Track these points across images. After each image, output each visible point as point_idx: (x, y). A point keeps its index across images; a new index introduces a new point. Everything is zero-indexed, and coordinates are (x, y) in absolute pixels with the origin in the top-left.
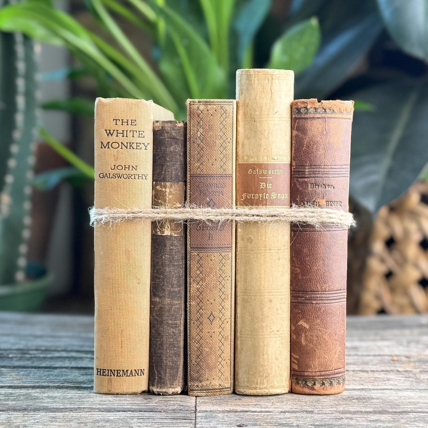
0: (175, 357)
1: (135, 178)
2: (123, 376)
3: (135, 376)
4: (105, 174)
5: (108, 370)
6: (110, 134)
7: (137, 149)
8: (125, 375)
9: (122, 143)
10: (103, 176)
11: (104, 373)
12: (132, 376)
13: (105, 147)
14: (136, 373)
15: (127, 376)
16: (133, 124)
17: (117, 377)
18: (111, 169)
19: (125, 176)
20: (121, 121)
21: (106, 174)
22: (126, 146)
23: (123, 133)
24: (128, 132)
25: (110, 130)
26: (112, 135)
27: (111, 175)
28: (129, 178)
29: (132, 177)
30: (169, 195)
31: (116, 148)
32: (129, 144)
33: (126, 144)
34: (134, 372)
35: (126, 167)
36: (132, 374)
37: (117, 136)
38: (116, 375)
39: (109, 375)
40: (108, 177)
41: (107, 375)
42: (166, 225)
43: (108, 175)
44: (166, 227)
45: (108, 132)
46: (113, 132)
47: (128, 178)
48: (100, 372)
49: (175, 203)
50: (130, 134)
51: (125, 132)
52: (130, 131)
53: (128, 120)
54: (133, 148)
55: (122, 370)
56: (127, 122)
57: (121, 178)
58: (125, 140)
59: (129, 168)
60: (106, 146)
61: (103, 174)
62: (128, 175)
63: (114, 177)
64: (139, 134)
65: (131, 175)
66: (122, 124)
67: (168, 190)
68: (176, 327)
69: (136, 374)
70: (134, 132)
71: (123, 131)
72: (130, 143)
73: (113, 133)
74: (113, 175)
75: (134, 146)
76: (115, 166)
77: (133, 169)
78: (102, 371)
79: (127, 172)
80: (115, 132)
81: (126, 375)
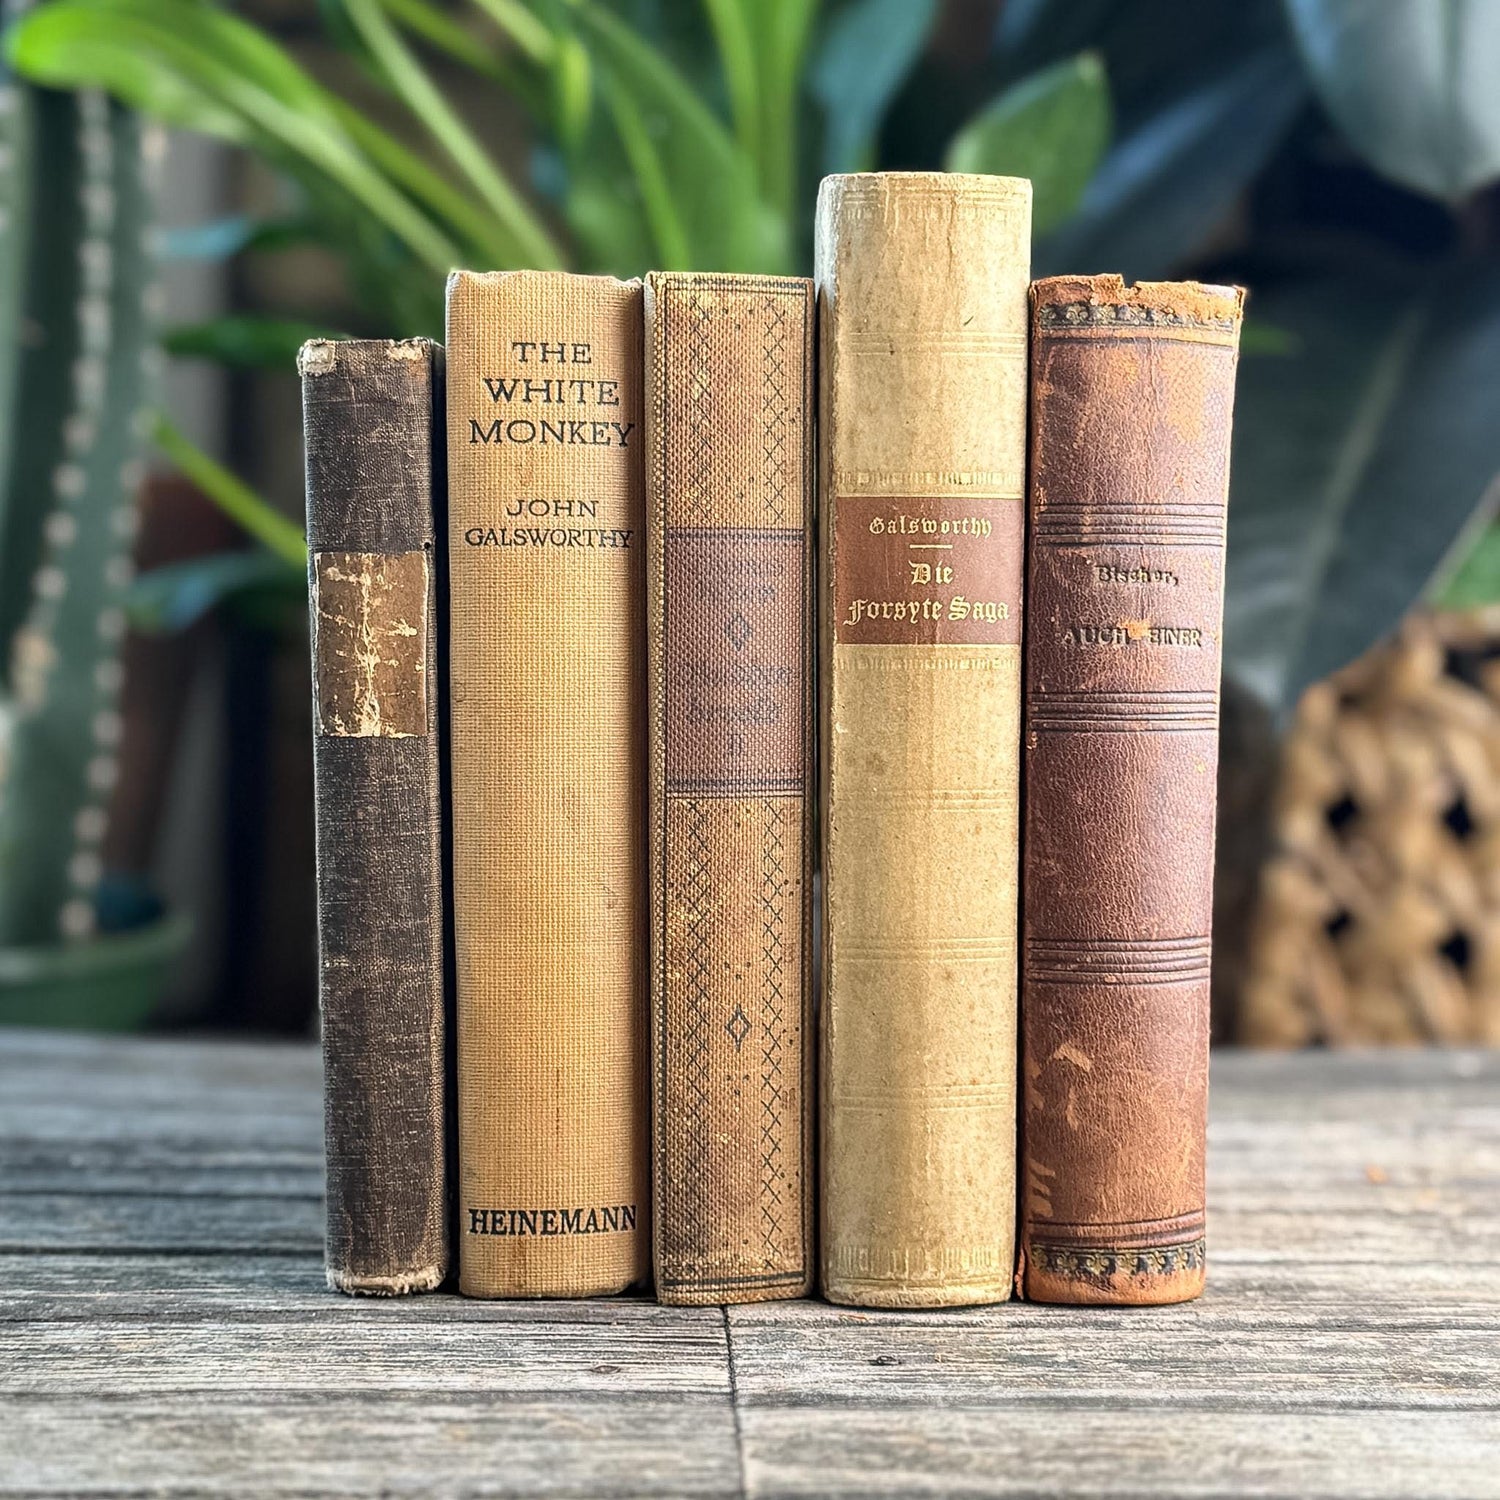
0: (415, 1160)
1: (590, 544)
2: (563, 1232)
3: (605, 1229)
4: (486, 532)
5: (513, 1213)
6: (502, 394)
7: (595, 442)
8: (570, 1226)
9: (543, 423)
10: (481, 538)
11: (498, 1225)
12: (597, 1230)
13: (486, 440)
14: (608, 1221)
15: (578, 1231)
16: (580, 357)
17: (544, 1237)
18: (509, 513)
19: (558, 537)
20: (540, 349)
21: (492, 531)
22: (558, 433)
23: (547, 390)
24: (565, 385)
25: (501, 381)
26: (508, 397)
27: (509, 536)
28: (570, 543)
29: (581, 539)
30: (372, 596)
31: (525, 442)
32: (567, 427)
33: (557, 428)
34: (600, 1216)
35: (560, 505)
36: (595, 1225)
37: (528, 400)
38: (539, 1228)
39: (517, 1229)
40: (500, 541)
41: (509, 1230)
42: (367, 702)
43: (499, 535)
44: (367, 708)
45: (496, 385)
46: (514, 387)
47: (567, 542)
48: (484, 1221)
49: (395, 623)
50: (571, 395)
51: (554, 386)
52: (572, 382)
53: (562, 345)
54: (583, 442)
55: (561, 1211)
56: (562, 352)
57: (542, 544)
58: (554, 414)
59: (570, 509)
60: (489, 435)
61: (481, 531)
62: (567, 533)
63: (520, 541)
64: (602, 392)
65: (576, 534)
66: (545, 360)
67: (366, 580)
68: (414, 1056)
69: (609, 1225)
70: (585, 385)
71: (548, 382)
72: (572, 424)
73: (511, 392)
74: (516, 534)
75: (587, 432)
76: (521, 502)
77: (585, 511)
78: (490, 1216)
79: (565, 521)
80: (522, 386)
81: (574, 1228)
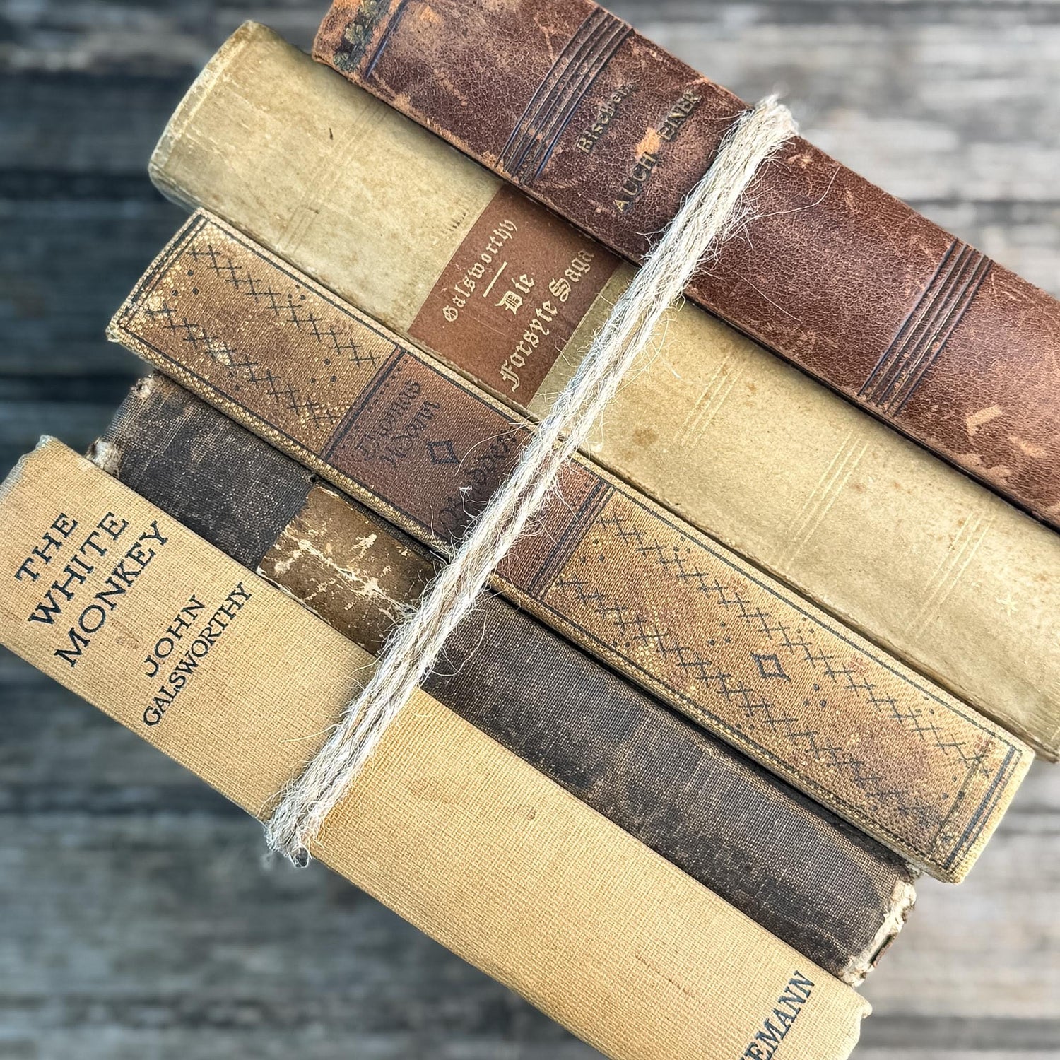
1: (224, 626)
2: (775, 1049)
3: (798, 1011)
4: (155, 706)
6: (51, 613)
7: (144, 564)
8: (776, 1040)
9: (98, 596)
10: (156, 712)
12: (793, 1018)
13: (79, 653)
14: (793, 1004)
15: (783, 1036)
16: (66, 529)
18: (151, 675)
19: (200, 649)
20: (36, 556)
21: (156, 699)
22: (114, 589)
23: (74, 574)
24: (80, 556)
25: (40, 607)
26: (57, 610)
27: (170, 688)
28: (211, 642)
29: (215, 631)
30: (321, 549)
31: (102, 621)
32: (115, 578)
33: (110, 587)
34: (783, 1007)
35: (174, 629)
36: (787, 1016)
37: (70, 596)
40: (168, 698)
43: (163, 696)
45: (40, 613)
46: (51, 599)
47: (209, 644)
50: (91, 557)
51: (76, 567)
52: (82, 549)
53: (46, 536)
54: (136, 574)
55: (757, 1038)
56: (52, 541)
57: (195, 665)
58: (97, 582)
59: (183, 623)
60: (77, 647)
61: (149, 708)
62: (201, 638)
63: (180, 682)
64: (108, 530)
65: (208, 631)
66: (47, 559)
67: (305, 544)
69: (796, 1005)
70: (92, 540)
71: (68, 569)
72: (115, 573)
73: (54, 605)
74: (172, 682)
75: (131, 565)
76: (149, 659)
77: (193, 612)
79: (190, 635)
80: (55, 592)
81: (779, 1036)
